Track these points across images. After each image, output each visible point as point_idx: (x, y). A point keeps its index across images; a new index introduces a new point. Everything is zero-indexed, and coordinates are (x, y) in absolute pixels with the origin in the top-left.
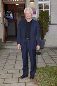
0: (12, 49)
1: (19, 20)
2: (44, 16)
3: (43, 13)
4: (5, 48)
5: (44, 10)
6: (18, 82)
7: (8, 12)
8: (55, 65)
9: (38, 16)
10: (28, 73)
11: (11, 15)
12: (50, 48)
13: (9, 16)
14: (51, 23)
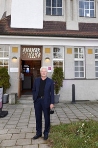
0: (26, 104)
1: (35, 73)
2: (58, 72)
4: (20, 102)
5: (58, 66)
6: (31, 144)
8: (69, 122)
10: (41, 132)
12: (64, 103)
13: (26, 70)
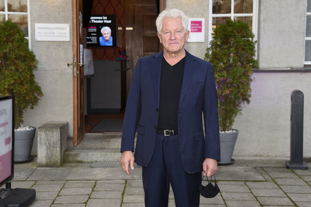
0: (105, 165)
2: (232, 40)
3: (230, 29)
4: (79, 159)
5: (233, 16)
7: (94, 19)
9: (210, 39)
11: (106, 31)
12: (255, 165)
14: (262, 65)
